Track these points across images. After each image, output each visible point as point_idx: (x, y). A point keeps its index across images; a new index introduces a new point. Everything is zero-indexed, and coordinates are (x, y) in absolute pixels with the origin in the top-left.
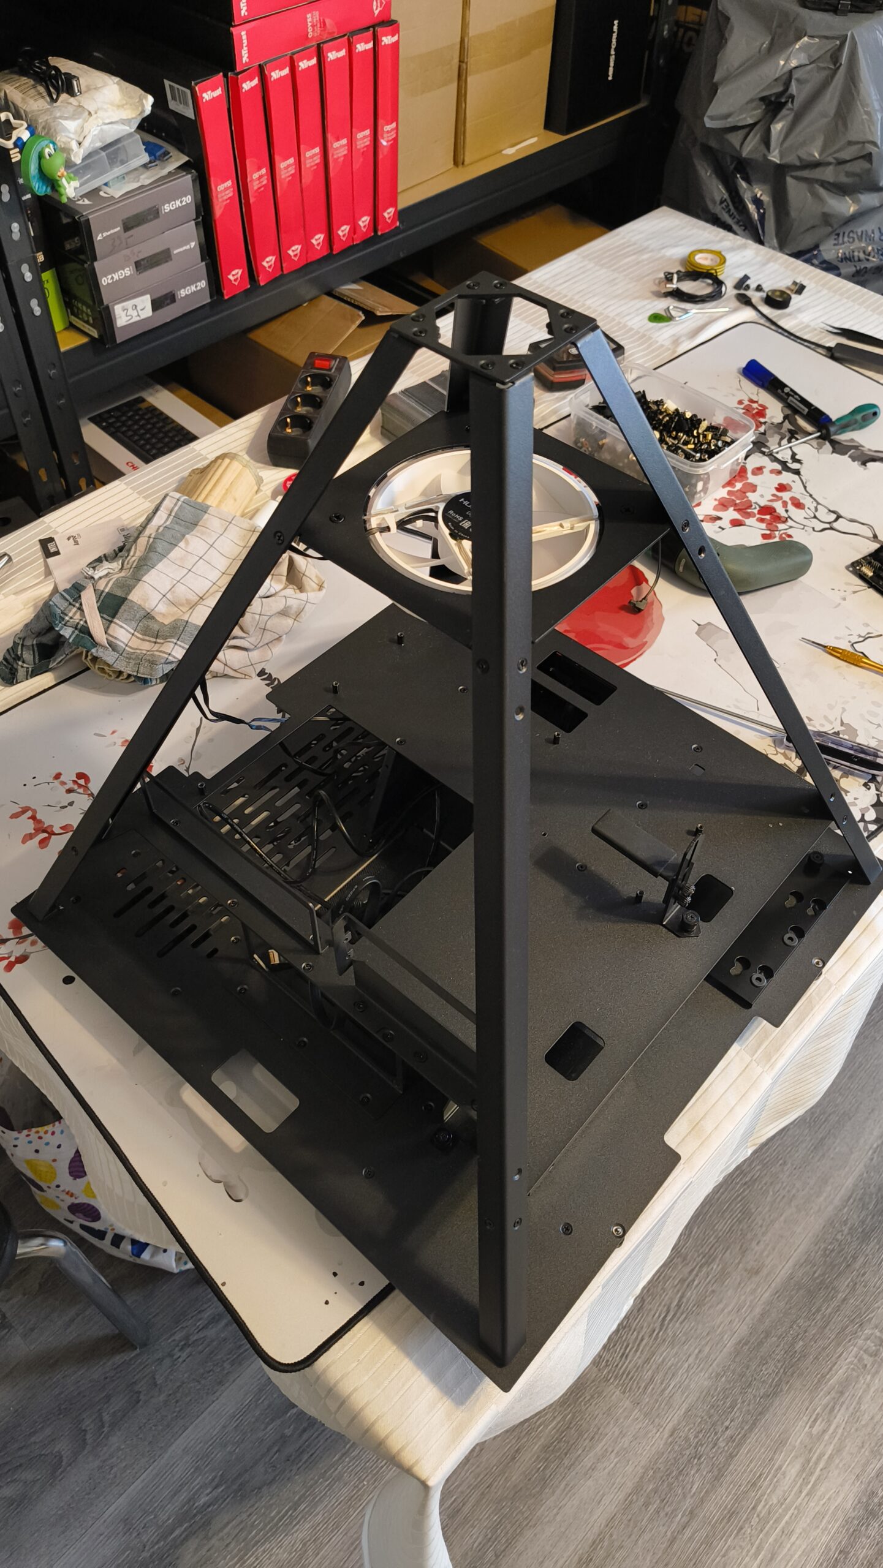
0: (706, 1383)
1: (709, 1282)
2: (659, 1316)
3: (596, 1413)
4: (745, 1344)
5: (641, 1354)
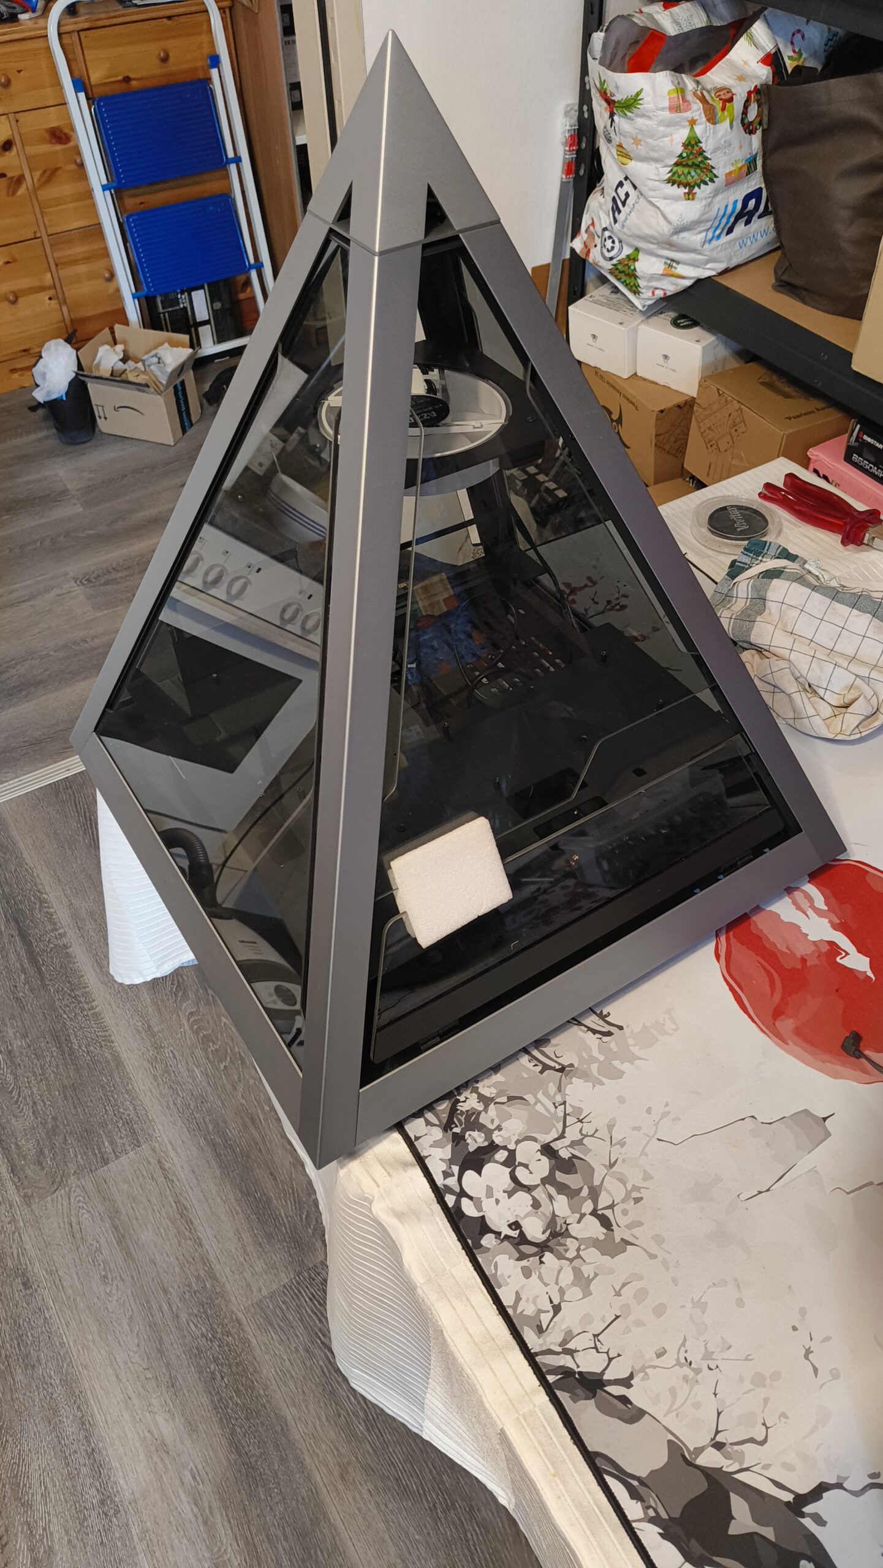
0: (264, 1371)
3: (277, 1255)
5: (310, 1316)
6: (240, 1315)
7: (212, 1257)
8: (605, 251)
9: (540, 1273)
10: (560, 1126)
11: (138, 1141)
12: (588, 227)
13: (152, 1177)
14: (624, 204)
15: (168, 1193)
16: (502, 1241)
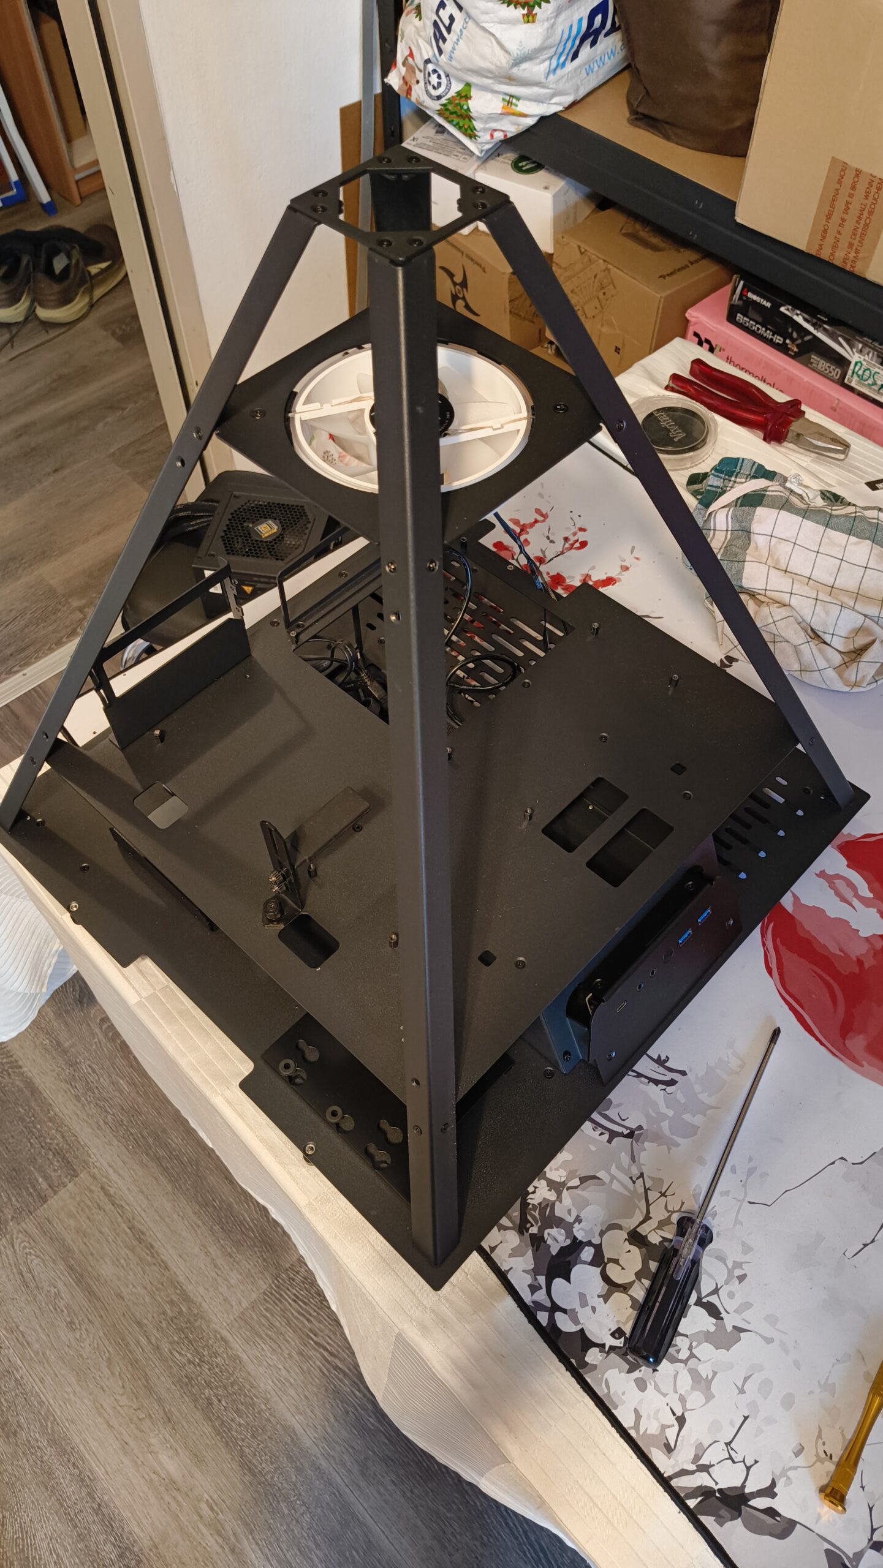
0: (262, 1385)
1: (357, 1410)
2: (328, 1343)
3: (251, 1262)
4: (292, 1439)
5: (297, 1318)
6: (225, 1333)
7: (182, 1279)
8: (430, 88)
9: (655, 1383)
10: (642, 1204)
11: (74, 1170)
12: (406, 59)
13: (99, 1206)
14: (449, 29)
15: (120, 1219)
16: (608, 1353)
